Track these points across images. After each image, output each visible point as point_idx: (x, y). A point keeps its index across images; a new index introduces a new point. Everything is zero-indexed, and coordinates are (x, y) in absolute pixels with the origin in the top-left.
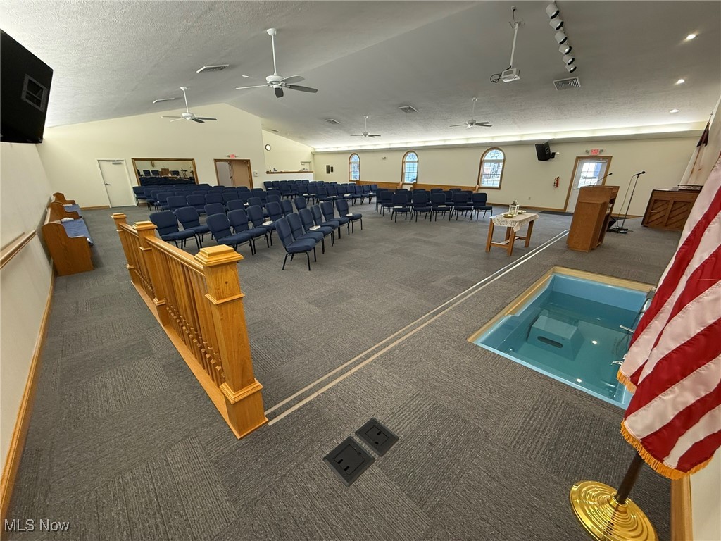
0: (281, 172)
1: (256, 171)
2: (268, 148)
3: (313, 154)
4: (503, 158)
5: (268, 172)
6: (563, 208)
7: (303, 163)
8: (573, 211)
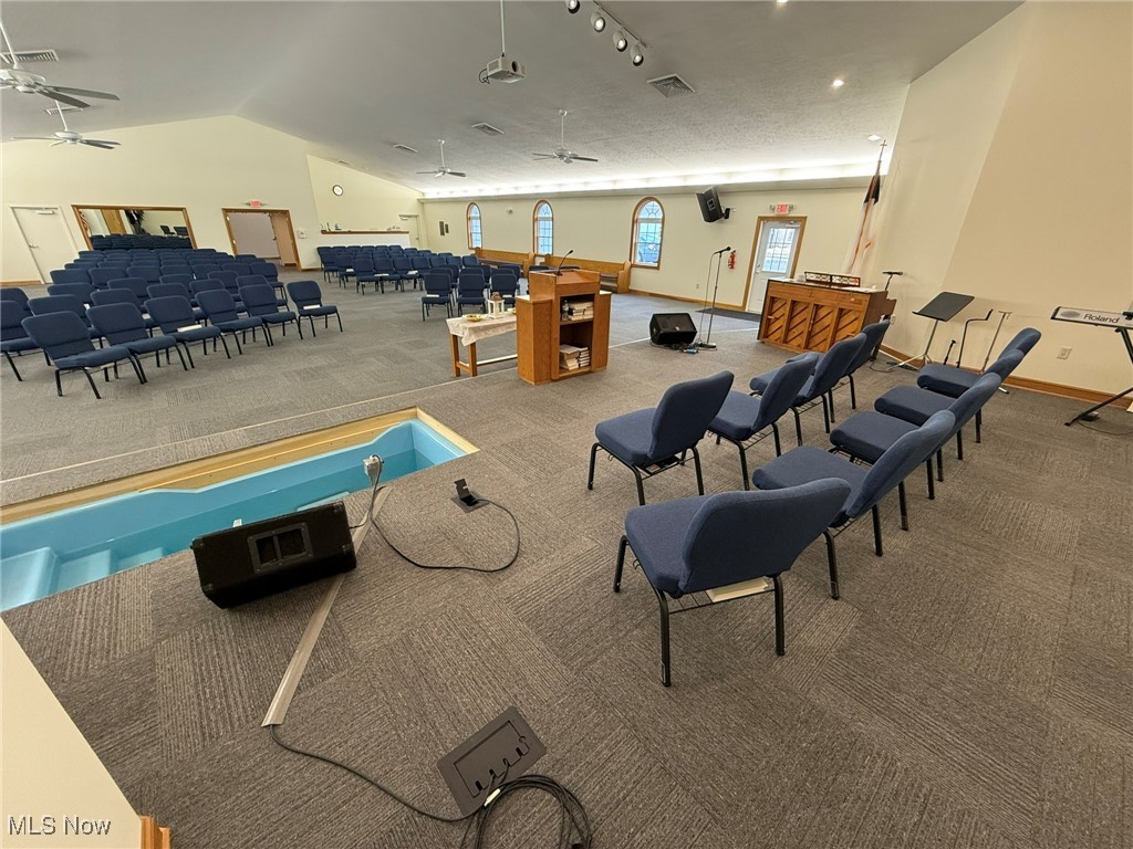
0: (350, 232)
1: (302, 230)
2: (338, 191)
3: (423, 203)
4: (661, 217)
5: (324, 232)
6: (741, 305)
7: (405, 217)
8: (760, 311)
